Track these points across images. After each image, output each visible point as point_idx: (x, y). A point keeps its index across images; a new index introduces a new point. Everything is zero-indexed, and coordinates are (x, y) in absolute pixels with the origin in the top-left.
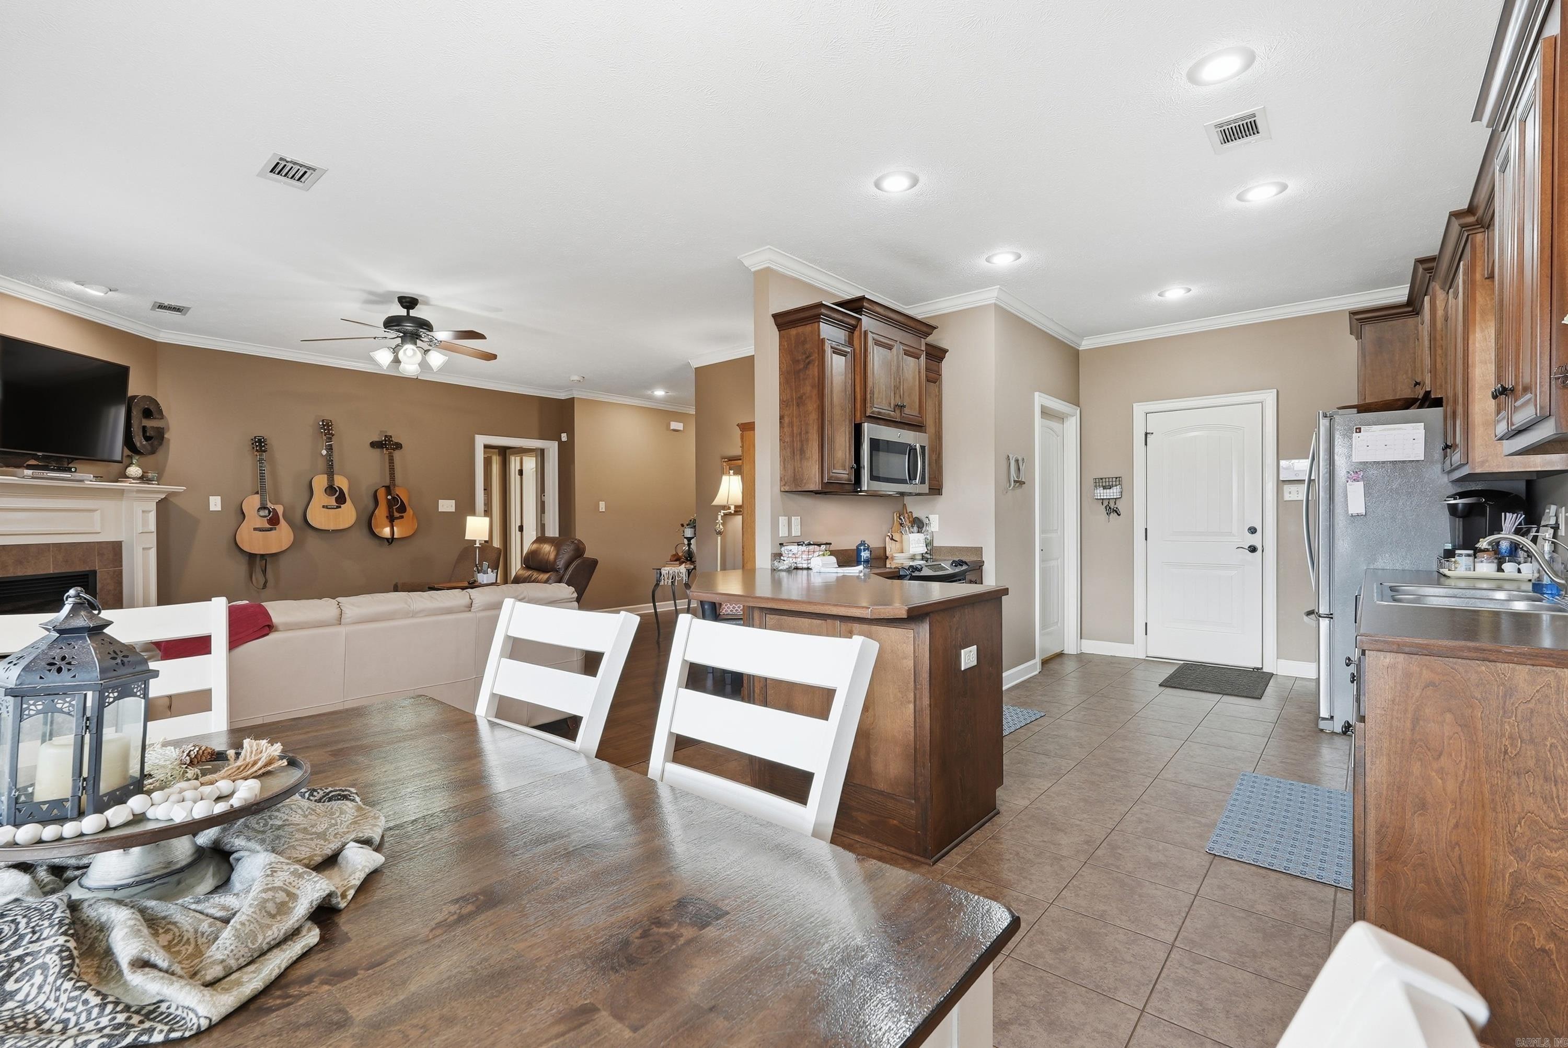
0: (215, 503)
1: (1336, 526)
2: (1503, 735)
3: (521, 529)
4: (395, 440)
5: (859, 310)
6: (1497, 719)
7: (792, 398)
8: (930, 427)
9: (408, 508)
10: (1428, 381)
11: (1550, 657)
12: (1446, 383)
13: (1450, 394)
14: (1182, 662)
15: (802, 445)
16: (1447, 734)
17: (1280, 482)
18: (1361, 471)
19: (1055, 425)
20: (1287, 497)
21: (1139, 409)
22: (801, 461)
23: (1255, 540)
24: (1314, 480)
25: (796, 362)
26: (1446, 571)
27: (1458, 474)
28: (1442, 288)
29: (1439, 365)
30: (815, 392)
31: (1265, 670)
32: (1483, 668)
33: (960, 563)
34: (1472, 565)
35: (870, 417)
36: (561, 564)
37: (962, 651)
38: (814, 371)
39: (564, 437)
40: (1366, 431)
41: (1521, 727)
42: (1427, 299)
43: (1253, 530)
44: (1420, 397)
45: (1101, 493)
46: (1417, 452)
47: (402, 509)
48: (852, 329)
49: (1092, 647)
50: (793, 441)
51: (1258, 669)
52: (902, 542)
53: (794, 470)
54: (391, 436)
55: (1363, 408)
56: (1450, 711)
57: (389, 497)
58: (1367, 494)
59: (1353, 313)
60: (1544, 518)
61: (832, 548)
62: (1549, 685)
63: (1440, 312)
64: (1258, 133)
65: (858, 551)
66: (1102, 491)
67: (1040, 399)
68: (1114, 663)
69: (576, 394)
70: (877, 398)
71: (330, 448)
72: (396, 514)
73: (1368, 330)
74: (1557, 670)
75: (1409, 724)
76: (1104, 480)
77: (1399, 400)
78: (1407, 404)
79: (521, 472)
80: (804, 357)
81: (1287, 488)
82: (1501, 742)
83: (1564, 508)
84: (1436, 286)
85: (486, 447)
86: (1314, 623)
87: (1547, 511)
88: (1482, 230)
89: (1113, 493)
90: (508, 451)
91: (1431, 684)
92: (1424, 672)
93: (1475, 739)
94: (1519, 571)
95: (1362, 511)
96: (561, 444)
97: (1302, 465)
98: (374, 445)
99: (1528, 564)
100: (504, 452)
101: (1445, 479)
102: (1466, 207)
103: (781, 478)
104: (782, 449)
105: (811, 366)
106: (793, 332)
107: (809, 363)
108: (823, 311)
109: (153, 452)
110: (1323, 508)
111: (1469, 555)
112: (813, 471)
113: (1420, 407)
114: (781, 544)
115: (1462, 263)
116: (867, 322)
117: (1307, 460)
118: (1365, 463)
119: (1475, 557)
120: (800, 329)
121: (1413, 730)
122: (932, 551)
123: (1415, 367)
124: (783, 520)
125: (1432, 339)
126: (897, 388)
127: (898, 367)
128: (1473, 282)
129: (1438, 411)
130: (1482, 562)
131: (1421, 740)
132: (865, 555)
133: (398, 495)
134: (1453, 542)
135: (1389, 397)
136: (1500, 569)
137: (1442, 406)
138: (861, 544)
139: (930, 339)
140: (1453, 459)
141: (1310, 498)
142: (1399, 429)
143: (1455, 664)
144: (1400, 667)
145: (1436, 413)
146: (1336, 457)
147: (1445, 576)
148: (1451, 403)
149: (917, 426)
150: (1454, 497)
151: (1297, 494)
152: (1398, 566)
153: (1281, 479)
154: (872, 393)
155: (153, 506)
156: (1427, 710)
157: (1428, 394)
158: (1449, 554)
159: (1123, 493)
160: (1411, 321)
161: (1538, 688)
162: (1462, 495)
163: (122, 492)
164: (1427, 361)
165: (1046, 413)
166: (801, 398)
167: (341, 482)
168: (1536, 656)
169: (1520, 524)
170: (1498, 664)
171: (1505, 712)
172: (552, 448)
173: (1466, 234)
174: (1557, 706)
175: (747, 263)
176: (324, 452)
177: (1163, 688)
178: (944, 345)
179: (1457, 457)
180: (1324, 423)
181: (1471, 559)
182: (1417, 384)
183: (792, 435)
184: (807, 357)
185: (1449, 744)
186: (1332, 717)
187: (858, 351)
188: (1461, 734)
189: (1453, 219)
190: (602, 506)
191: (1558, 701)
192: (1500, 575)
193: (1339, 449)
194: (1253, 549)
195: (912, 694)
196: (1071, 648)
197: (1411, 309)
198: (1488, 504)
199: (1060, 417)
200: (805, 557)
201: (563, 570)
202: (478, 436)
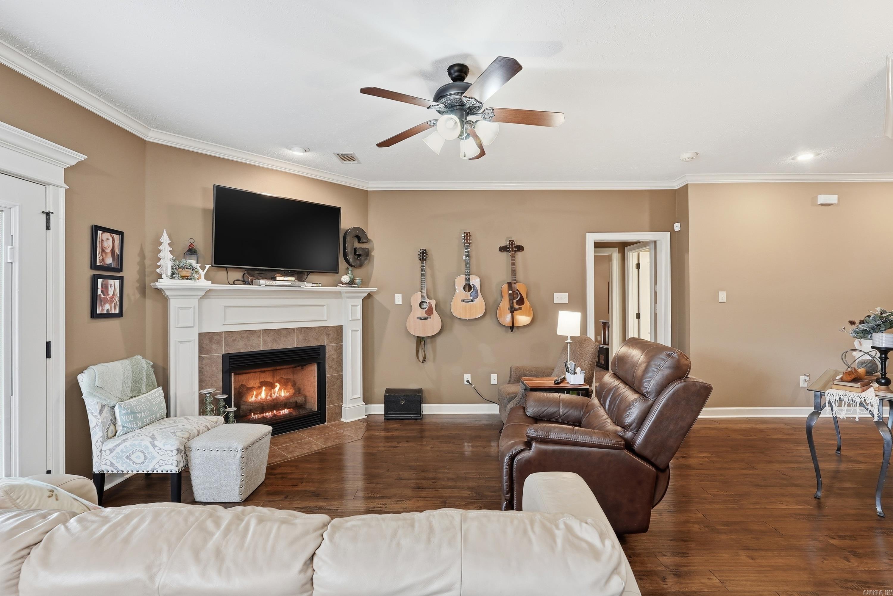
0: (398, 299)
3: (638, 316)
4: (517, 243)
9: (526, 302)
36: (650, 385)
39: (677, 227)
47: (521, 302)
54: (513, 241)
57: (511, 292)
69: (691, 180)
71: (468, 254)
72: (516, 306)
79: (638, 266)
85: (598, 245)
90: (628, 246)
96: (673, 234)
98: (503, 249)
100: (623, 248)
109: (361, 266)
133: (517, 290)
155: (360, 302)
163: (340, 293)
167: (475, 281)
172: (665, 239)
176: (464, 258)
190: (722, 296)
201: (653, 395)
202: (588, 234)
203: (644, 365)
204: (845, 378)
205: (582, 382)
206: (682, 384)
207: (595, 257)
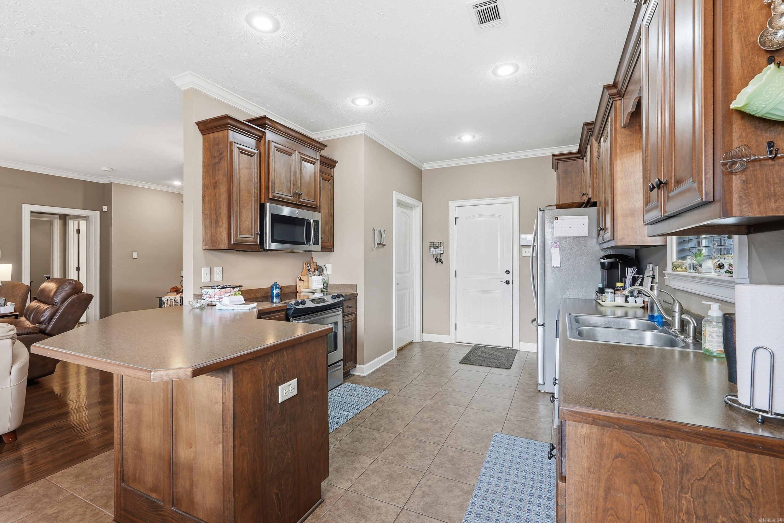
1: (546, 274)
2: (680, 510)
3: (78, 269)
5: (263, 126)
6: (675, 494)
7: (211, 183)
8: (325, 210)
10: (590, 193)
11: (722, 439)
12: (599, 193)
13: (602, 199)
14: (474, 345)
15: (217, 217)
16: (633, 505)
17: (521, 246)
18: (559, 241)
19: (408, 212)
20: (524, 254)
21: (452, 204)
22: (216, 228)
23: (509, 277)
24: (535, 245)
25: (213, 157)
26: (600, 301)
27: (606, 246)
28: (596, 141)
29: (595, 184)
30: (225, 179)
31: (514, 348)
32: (664, 443)
33: (338, 296)
34: (613, 298)
35: (271, 199)
36: (58, 299)
37: (280, 387)
38: (224, 164)
39: (105, 209)
40: (561, 219)
41: (696, 503)
42: (589, 146)
43: (508, 272)
44: (585, 202)
45: (433, 251)
46: (585, 233)
48: (260, 138)
49: (428, 337)
50: (211, 214)
51: (510, 348)
52: (308, 281)
53: (212, 235)
55: (559, 207)
56: (636, 482)
58: (561, 256)
59: (554, 156)
60: (646, 271)
61: (243, 289)
62: (719, 464)
63: (595, 154)
64: (500, 18)
65: (272, 289)
66: (433, 250)
67: (396, 196)
68: (438, 348)
69: (114, 180)
70: (279, 187)
73: (561, 165)
74: (727, 450)
75: (602, 493)
76: (434, 243)
77: (575, 203)
78: (580, 205)
79: (78, 231)
80: (218, 154)
81: (524, 250)
82: (679, 517)
83: (657, 266)
84: (593, 139)
86: (535, 328)
87: (648, 267)
88: (620, 98)
89: (439, 250)
90: (67, 217)
91: (619, 455)
92: (615, 443)
93: (657, 511)
94: (636, 302)
95: (559, 265)
96: (102, 213)
97: (530, 237)
99: (639, 298)
100: (64, 218)
101: (598, 247)
102: (612, 83)
103: (203, 240)
104: (204, 219)
105: (222, 161)
106: (212, 136)
107: (221, 159)
108: (229, 121)
110: (539, 263)
111: (612, 293)
112: (224, 235)
113: (586, 207)
114: (201, 288)
115: (609, 118)
116: (269, 135)
117: (531, 235)
118: (560, 237)
119: (615, 294)
120: (216, 134)
121: (605, 498)
122: (326, 287)
123: (582, 186)
124: (205, 271)
125: (592, 169)
126: (295, 183)
127: (297, 167)
128: (616, 129)
129: (595, 209)
130: (618, 296)
131: (612, 509)
132: (276, 292)
134: (602, 283)
135: (570, 201)
136: (627, 301)
137: (596, 206)
138: (273, 285)
139: (323, 153)
140: (604, 237)
141: (534, 255)
142: (577, 219)
143: (640, 437)
144: (594, 436)
145: (594, 210)
146: (546, 234)
147: (600, 304)
148: (603, 204)
149: (314, 208)
150: (603, 258)
151: (527, 252)
152: (576, 297)
153: (521, 244)
154: (274, 183)
156: (617, 481)
157: (590, 199)
158: (601, 291)
159: (444, 251)
160: (580, 162)
161: (710, 466)
162: (607, 257)
164: (589, 181)
165: (400, 203)
166: (216, 183)
168: (710, 437)
169: (635, 274)
170: (677, 440)
171: (682, 488)
172: (95, 216)
173: (612, 100)
174: (727, 485)
175: (178, 83)
177: (461, 364)
178: (335, 158)
179: (607, 236)
180: (540, 214)
181: (613, 294)
182: (584, 194)
183: (211, 210)
184: (220, 154)
185: (635, 515)
186: (544, 383)
187: (263, 154)
188: (645, 505)
189: (605, 89)
190: (135, 255)
191: (727, 481)
192: (627, 304)
193: (547, 229)
194: (508, 283)
195: (221, 436)
196: (417, 339)
197: (580, 155)
198: (620, 263)
199: (412, 208)
200: (217, 297)
201: (60, 303)
202: (23, 205)
203: (55, 290)
204: (171, 291)
205: (13, 311)
206: (76, 296)
207: (31, 221)
